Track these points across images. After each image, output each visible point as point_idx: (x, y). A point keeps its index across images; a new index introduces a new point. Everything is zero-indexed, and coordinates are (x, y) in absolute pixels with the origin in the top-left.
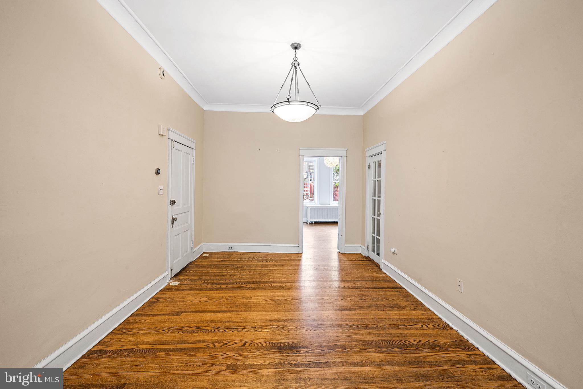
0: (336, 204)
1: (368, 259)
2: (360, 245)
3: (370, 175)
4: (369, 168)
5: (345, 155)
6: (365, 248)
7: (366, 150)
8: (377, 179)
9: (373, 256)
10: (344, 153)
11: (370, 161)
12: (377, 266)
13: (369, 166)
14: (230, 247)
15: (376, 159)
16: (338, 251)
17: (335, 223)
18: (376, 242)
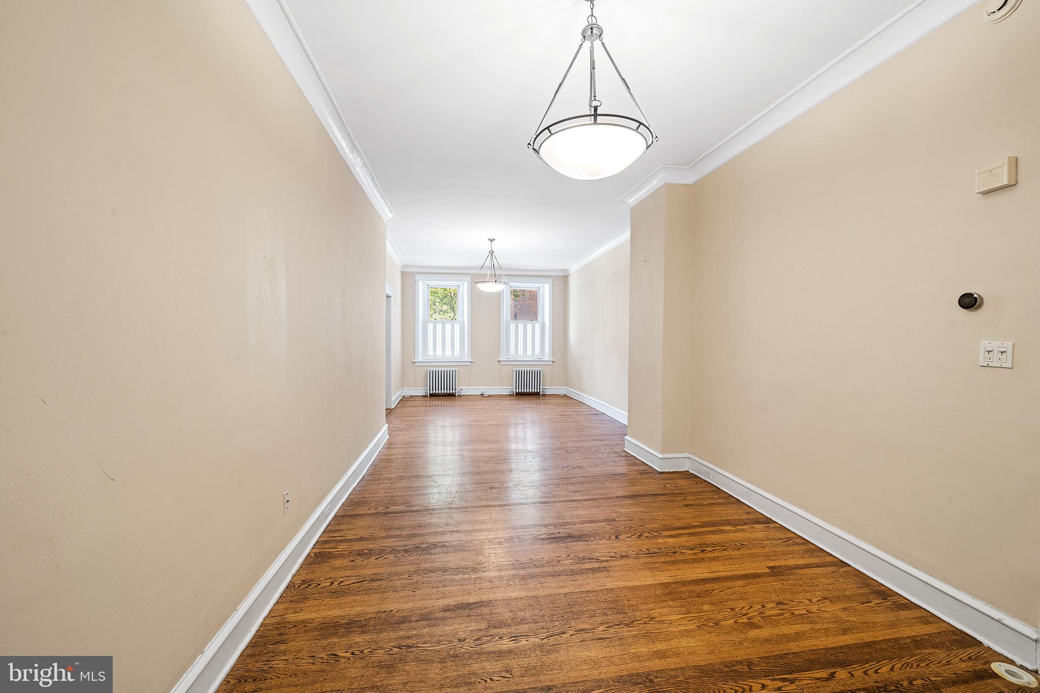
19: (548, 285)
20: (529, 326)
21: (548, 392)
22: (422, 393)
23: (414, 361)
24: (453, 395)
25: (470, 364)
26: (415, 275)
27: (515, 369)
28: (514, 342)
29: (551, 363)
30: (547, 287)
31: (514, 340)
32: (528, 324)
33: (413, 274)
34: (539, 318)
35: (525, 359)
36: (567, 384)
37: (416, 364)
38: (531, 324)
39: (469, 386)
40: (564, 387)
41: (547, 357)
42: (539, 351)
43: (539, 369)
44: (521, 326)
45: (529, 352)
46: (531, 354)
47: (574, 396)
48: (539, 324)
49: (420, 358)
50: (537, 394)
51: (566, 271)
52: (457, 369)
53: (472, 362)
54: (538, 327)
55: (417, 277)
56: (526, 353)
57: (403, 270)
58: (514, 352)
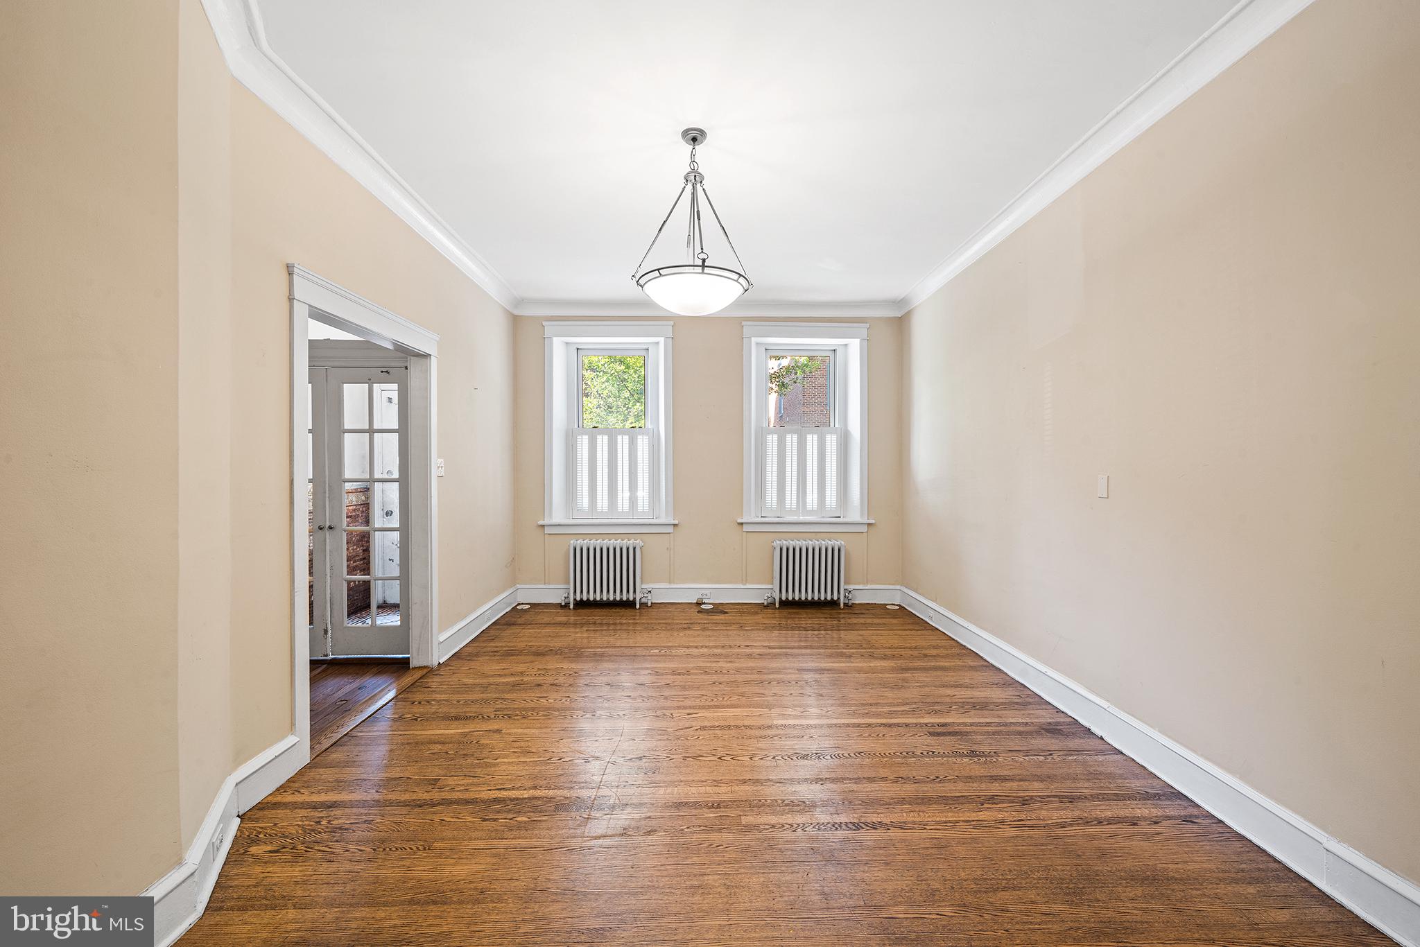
19: (859, 340)
20: (812, 440)
21: (859, 599)
22: (556, 597)
23: (541, 522)
24: (630, 604)
25: (670, 530)
26: (544, 323)
27: (777, 543)
28: (775, 478)
29: (865, 529)
30: (855, 345)
31: (775, 474)
32: (809, 437)
33: (539, 321)
34: (837, 423)
35: (802, 519)
36: (904, 578)
37: (548, 530)
38: (815, 437)
39: (670, 583)
40: (898, 587)
41: (855, 514)
42: (834, 498)
43: (836, 544)
44: (792, 440)
45: (812, 498)
46: (815, 506)
47: (931, 618)
48: (834, 437)
49: (557, 515)
50: (833, 604)
51: (900, 302)
52: (639, 543)
53: (675, 525)
54: (832, 442)
55: (549, 328)
56: (805, 503)
57: (516, 312)
58: (775, 499)
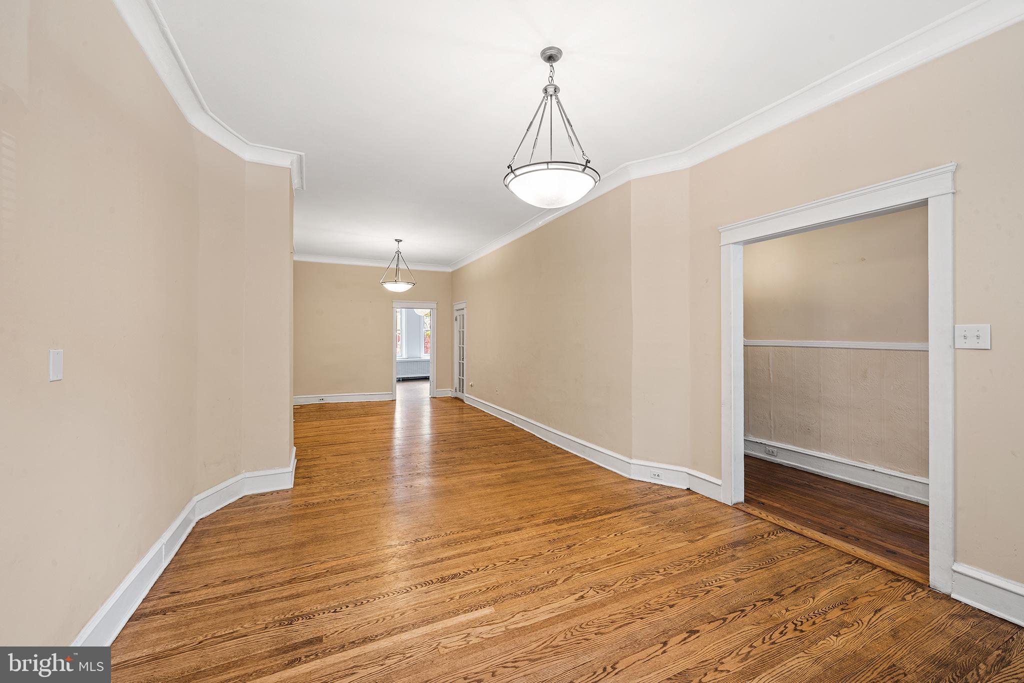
0: (427, 357)
1: (456, 398)
2: (450, 389)
3: (457, 326)
4: (456, 320)
5: (436, 307)
6: (454, 390)
7: (454, 304)
8: (462, 330)
9: (459, 395)
10: (434, 305)
11: (456, 314)
12: (462, 401)
13: (456, 318)
14: (321, 398)
15: (461, 312)
16: (430, 396)
17: (426, 379)
18: (461, 382)
